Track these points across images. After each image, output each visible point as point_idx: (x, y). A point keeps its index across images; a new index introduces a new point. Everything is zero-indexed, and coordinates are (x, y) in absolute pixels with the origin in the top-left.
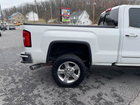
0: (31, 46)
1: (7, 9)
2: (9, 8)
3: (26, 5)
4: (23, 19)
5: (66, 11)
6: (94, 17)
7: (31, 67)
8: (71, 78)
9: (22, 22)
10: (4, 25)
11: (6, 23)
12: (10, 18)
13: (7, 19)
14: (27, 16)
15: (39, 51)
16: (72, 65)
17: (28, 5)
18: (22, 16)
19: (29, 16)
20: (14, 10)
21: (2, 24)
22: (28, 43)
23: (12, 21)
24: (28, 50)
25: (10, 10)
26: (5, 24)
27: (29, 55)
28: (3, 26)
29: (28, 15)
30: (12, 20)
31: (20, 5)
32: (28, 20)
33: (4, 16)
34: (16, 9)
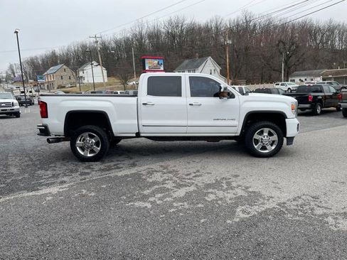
0: (47, 117)
1: (37, 58)
2: (41, 56)
3: (80, 49)
4: (73, 80)
5: (156, 62)
6: (228, 71)
7: (48, 140)
8: (92, 151)
9: (70, 86)
10: (28, 94)
11: (33, 91)
12: (41, 78)
13: (36, 80)
14: (81, 74)
15: (56, 122)
16: (91, 137)
17: (84, 47)
18: (69, 72)
19: (85, 72)
20: (52, 60)
21: (22, 92)
22: (44, 114)
23: (46, 85)
24: (45, 121)
25: (43, 60)
26: (31, 92)
27: (46, 127)
28: (24, 97)
29: (83, 70)
30: (46, 83)
31: (66, 48)
32: (84, 82)
33: (29, 74)
34: (56, 57)
